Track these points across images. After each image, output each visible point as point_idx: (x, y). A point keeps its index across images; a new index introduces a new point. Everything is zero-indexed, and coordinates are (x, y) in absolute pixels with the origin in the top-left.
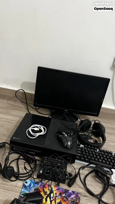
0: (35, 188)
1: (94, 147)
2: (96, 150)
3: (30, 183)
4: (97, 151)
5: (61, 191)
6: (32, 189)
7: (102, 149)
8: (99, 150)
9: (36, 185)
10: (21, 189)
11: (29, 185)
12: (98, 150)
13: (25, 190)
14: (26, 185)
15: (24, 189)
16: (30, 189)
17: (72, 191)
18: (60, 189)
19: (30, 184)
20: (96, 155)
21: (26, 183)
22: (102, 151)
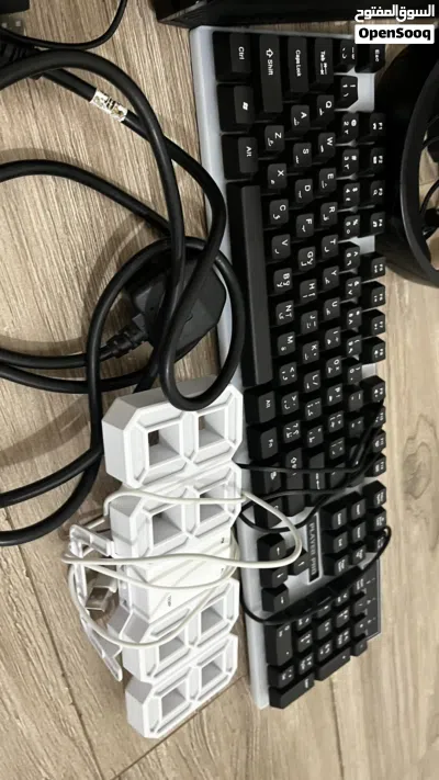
2: (363, 231)
4: (355, 240)
7: (382, 274)
8: (375, 255)
12: (366, 243)
20: (321, 231)
22: (369, 274)
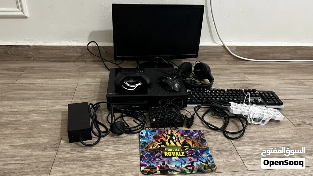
0: (153, 136)
1: (203, 88)
2: (206, 91)
3: (145, 132)
5: (181, 133)
6: (150, 137)
7: (212, 89)
8: (209, 90)
9: (153, 133)
10: (138, 141)
11: (145, 135)
13: (144, 140)
14: (143, 136)
15: (142, 140)
16: (149, 138)
17: (193, 130)
18: (180, 131)
19: (147, 134)
20: (207, 95)
21: (142, 133)
